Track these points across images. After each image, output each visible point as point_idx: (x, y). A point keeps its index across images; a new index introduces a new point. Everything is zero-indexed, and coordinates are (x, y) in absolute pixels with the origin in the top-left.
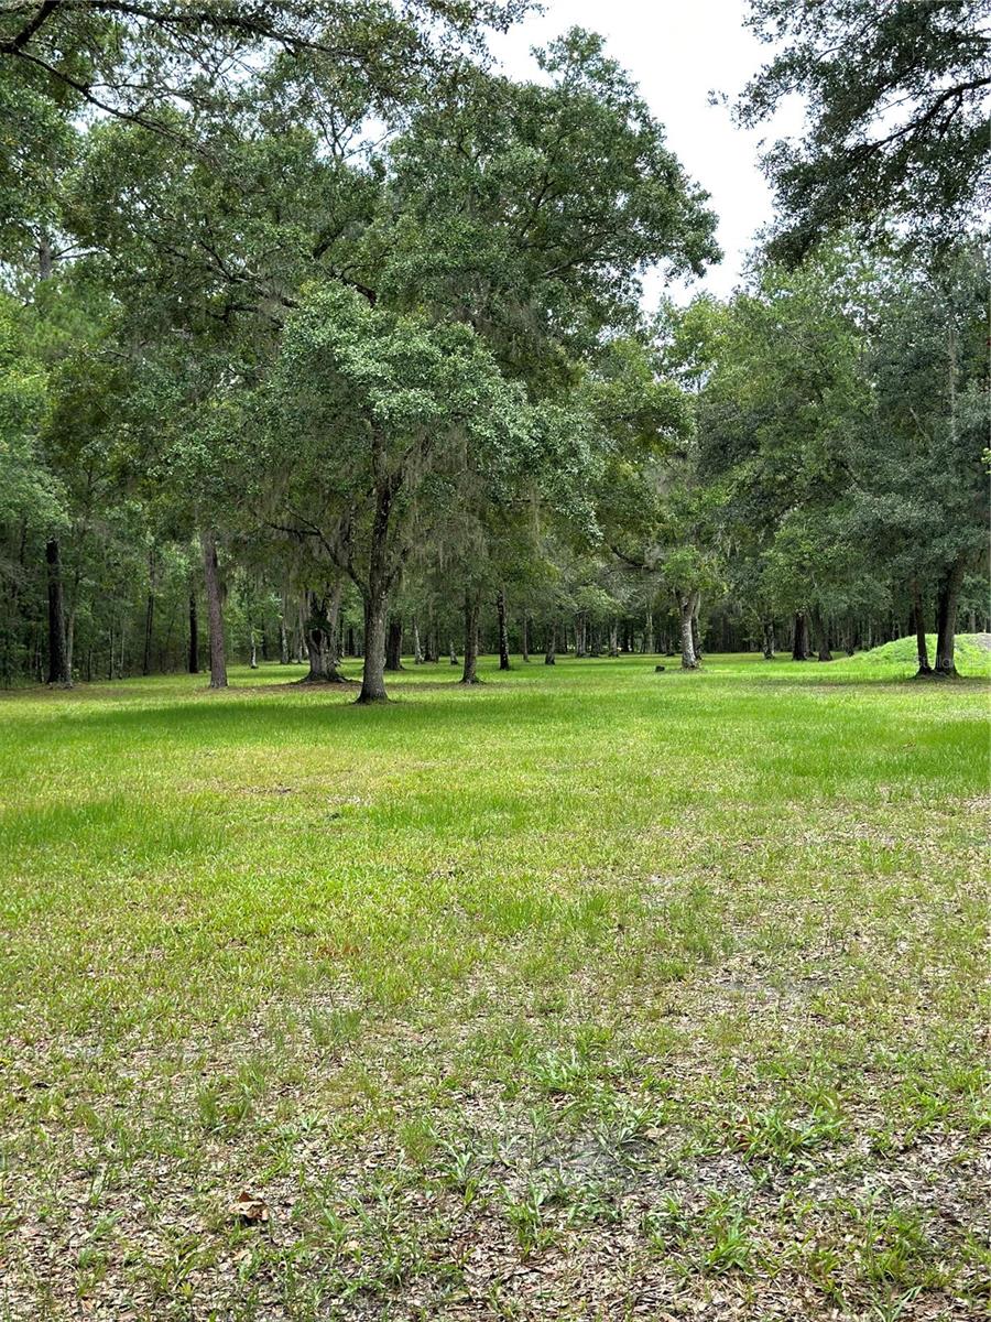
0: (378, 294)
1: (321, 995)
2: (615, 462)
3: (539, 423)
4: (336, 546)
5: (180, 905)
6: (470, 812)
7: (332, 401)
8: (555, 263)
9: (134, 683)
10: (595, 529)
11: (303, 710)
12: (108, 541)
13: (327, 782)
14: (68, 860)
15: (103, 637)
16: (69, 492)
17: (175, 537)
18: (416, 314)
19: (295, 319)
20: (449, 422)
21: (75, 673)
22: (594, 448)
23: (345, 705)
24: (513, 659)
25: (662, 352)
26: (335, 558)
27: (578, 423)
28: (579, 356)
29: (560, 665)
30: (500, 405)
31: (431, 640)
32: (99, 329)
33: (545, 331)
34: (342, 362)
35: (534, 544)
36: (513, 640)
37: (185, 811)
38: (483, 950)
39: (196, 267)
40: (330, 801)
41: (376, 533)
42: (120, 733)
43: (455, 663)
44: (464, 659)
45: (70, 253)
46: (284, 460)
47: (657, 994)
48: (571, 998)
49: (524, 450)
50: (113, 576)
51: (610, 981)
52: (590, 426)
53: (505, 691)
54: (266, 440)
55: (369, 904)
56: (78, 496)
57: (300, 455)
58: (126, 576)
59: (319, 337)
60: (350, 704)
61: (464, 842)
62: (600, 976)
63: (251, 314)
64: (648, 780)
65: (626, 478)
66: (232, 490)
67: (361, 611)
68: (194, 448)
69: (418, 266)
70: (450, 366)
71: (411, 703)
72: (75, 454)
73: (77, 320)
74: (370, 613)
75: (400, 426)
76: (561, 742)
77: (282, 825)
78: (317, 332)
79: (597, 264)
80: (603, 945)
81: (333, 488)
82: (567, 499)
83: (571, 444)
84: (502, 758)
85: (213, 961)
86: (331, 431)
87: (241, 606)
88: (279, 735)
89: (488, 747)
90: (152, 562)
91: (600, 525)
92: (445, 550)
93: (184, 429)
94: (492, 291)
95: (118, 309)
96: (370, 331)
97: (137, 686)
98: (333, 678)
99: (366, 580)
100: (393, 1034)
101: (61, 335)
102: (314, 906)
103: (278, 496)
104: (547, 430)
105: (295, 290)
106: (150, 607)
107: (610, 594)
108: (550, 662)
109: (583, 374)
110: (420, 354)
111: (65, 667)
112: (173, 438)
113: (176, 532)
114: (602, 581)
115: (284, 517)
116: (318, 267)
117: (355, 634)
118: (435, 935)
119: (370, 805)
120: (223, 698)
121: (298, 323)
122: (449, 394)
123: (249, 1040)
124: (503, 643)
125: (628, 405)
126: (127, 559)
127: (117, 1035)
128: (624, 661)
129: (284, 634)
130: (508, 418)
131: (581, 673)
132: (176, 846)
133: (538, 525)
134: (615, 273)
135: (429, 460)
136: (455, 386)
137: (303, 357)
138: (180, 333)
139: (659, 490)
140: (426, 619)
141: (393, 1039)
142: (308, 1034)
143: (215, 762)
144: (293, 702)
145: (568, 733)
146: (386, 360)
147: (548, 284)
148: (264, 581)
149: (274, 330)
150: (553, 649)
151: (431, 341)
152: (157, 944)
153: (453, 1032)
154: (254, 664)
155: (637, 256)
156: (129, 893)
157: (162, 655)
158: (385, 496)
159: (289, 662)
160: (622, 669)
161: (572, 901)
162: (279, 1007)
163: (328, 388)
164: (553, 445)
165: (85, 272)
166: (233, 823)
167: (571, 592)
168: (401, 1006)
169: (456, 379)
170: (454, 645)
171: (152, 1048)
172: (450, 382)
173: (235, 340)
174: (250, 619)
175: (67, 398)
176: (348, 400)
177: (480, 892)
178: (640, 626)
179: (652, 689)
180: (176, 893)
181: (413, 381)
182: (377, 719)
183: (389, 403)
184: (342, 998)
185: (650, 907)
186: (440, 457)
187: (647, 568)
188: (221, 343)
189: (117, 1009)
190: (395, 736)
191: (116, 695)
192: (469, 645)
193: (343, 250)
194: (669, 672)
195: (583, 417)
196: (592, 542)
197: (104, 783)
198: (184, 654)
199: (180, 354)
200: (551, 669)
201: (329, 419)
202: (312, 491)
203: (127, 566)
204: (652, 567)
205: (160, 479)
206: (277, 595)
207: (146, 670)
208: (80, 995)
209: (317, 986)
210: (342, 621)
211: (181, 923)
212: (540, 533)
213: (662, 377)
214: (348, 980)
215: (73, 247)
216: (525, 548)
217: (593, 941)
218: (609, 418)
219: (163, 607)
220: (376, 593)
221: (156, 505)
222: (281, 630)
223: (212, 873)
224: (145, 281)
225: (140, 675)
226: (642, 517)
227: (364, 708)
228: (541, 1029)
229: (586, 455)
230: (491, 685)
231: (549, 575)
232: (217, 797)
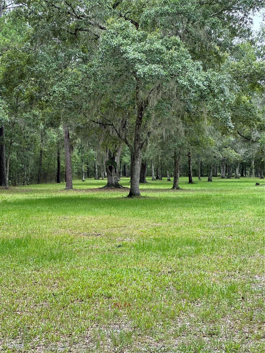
0: (140, 24)
1: (115, 324)
2: (240, 95)
3: (207, 79)
4: (119, 129)
5: (55, 283)
6: (177, 245)
7: (119, 69)
8: (216, 10)
9: (34, 187)
10: (231, 124)
11: (105, 199)
12: (24, 127)
13: (115, 231)
14: (8, 263)
15: (21, 167)
16: (9, 106)
17: (52, 126)
18: (156, 33)
19: (104, 35)
20: (169, 79)
21: (10, 182)
22: (231, 90)
23: (123, 198)
24: (194, 179)
25: (261, 48)
26: (119, 135)
27: (224, 79)
28: (225, 51)
29: (214, 182)
30: (191, 71)
31: (159, 170)
32: (22, 38)
33: (210, 40)
34: (124, 53)
35: (204, 130)
36: (194, 170)
37: (56, 243)
38: (184, 307)
39: (63, 12)
40: (117, 240)
41: (137, 125)
42: (29, 208)
43: (169, 180)
44: (173, 178)
45: (11, 6)
46: (99, 94)
47: (260, 328)
48: (222, 328)
49: (201, 91)
50: (26, 142)
51: (239, 322)
52: (229, 80)
53: (191, 193)
54: (91, 85)
55: (134, 285)
56: (13, 108)
57: (105, 92)
58: (32, 142)
59: (115, 42)
60: (125, 197)
61: (174, 259)
62: (234, 319)
63: (86, 32)
64: (253, 233)
65: (244, 102)
66: (77, 106)
67: (129, 157)
68: (61, 89)
69: (157, 12)
70: (170, 55)
71: (151, 198)
72: (11, 90)
73: (13, 34)
74: (133, 159)
75: (148, 80)
76: (215, 216)
77: (97, 250)
78: (114, 40)
79: (233, 11)
80: (236, 306)
81: (119, 105)
82: (219, 111)
83: (221, 88)
84: (190, 222)
85: (69, 308)
86: (119, 82)
87: (79, 155)
88: (95, 211)
89: (184, 217)
90: (42, 136)
91: (233, 123)
92: (166, 132)
93: (57, 81)
94: (188, 23)
95: (30, 30)
96: (136, 40)
97: (35, 188)
98: (117, 186)
99: (132, 144)
100: (146, 342)
101: (6, 40)
102: (111, 285)
103: (96, 109)
104: (211, 82)
105: (105, 22)
106: (41, 155)
107: (236, 152)
108: (210, 180)
109: (226, 58)
110: (157, 49)
111: (5, 180)
112: (52, 85)
113: (53, 124)
114: (233, 146)
115: (98, 117)
116: (114, 13)
117: (126, 167)
118: (163, 299)
119: (134, 242)
120: (71, 194)
121: (106, 36)
122: (169, 67)
123: (85, 343)
124: (190, 172)
125: (246, 71)
126: (32, 135)
127: (29, 339)
128: (242, 180)
129: (96, 167)
130: (194, 77)
131: (223, 185)
132: (53, 258)
133: (206, 122)
134: (241, 15)
135: (160, 94)
136: (172, 63)
137: (108, 51)
138: (57, 40)
139: (258, 107)
140: (157, 161)
141: (147, 345)
142: (110, 341)
143: (68, 222)
144: (100, 196)
145: (218, 212)
146: (142, 52)
147: (212, 20)
148: (89, 144)
149: (95, 39)
150: (211, 175)
151: (162, 44)
152: (45, 300)
153: (171, 342)
154: (84, 179)
155: (251, 7)
156: (33, 278)
157: (46, 175)
158: (141, 109)
159: (98, 179)
160: (241, 184)
161: (222, 286)
162: (98, 329)
163: (118, 64)
164: (213, 89)
165: (17, 14)
166: (76, 248)
167: (219, 150)
168: (149, 331)
169: (172, 61)
170: (169, 172)
171: (44, 345)
172: (169, 62)
173: (79, 43)
174: (82, 160)
175: (9, 67)
176: (126, 69)
177: (182, 281)
178: (249, 166)
179: (254, 193)
180: (53, 278)
181: (154, 61)
182: (136, 204)
183: (144, 70)
184: (124, 326)
185: (256, 290)
186: (165, 93)
187: (253, 141)
188: (73, 45)
189: (29, 328)
190: (144, 212)
191: (27, 192)
192: (175, 173)
193: (125, 5)
194: (262, 185)
195: (226, 77)
196: (229, 130)
197: (22, 230)
198: (54, 175)
199: (56, 49)
200: (211, 183)
201: (118, 77)
202: (110, 106)
203: (32, 138)
204: (254, 140)
205: (47, 101)
206: (94, 150)
207: (39, 181)
208: (14, 321)
209: (113, 320)
210: (121, 162)
211: (56, 291)
212: (207, 125)
213: (260, 59)
214: (126, 318)
215: (12, 4)
216: (200, 131)
217: (231, 304)
218: (237, 77)
219: (46, 155)
220: (136, 150)
221: (45, 113)
222: (95, 165)
223: (68, 270)
224: (42, 18)
225: (36, 184)
226: (251, 119)
227: (130, 199)
228: (209, 342)
229: (227, 93)
230: (185, 190)
231: (210, 143)
232: (69, 237)
